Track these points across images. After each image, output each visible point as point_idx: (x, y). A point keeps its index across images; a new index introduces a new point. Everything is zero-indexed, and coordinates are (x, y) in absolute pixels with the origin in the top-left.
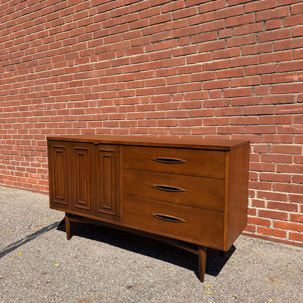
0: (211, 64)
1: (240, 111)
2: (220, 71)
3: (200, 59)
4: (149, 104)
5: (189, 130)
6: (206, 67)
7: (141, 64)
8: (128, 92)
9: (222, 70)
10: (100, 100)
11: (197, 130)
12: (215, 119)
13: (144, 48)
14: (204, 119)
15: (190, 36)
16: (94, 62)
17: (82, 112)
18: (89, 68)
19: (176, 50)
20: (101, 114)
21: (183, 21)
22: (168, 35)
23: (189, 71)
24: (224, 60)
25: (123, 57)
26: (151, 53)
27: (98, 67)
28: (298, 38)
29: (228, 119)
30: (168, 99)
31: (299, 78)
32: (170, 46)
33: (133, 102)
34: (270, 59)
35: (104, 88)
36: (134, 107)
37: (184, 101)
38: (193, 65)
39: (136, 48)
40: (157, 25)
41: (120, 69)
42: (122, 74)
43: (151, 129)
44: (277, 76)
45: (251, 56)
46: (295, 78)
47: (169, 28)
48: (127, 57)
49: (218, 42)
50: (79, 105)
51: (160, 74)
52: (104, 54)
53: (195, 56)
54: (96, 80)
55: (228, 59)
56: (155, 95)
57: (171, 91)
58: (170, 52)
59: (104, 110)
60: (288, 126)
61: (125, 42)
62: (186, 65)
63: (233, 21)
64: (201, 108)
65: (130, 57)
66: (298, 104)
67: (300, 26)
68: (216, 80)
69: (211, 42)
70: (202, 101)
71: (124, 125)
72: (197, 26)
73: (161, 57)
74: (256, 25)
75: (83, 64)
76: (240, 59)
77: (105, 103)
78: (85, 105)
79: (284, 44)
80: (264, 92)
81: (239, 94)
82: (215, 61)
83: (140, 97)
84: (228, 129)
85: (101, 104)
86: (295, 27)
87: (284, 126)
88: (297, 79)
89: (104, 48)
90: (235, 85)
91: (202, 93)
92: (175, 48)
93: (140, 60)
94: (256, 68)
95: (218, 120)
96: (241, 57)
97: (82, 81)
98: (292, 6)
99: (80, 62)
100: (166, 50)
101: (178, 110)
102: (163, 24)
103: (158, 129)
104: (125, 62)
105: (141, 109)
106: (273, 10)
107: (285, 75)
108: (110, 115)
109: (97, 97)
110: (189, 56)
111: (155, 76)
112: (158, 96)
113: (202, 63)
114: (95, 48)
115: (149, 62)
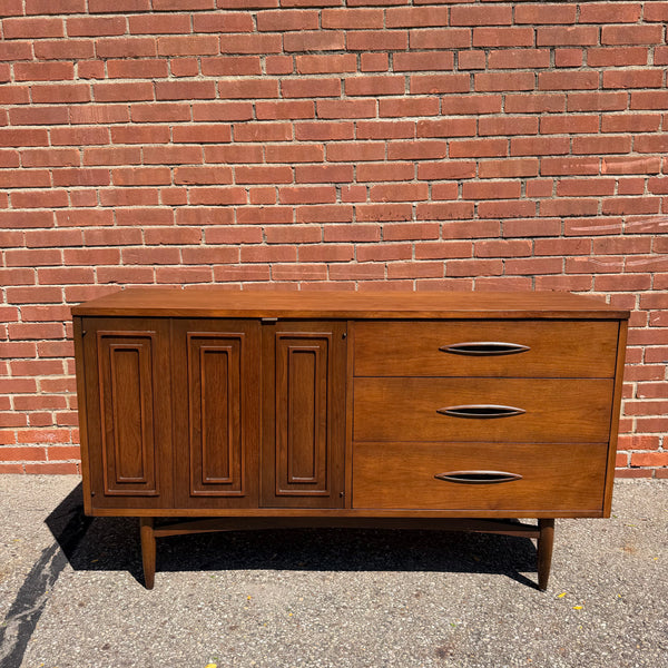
0: (437, 123)
1: (495, 229)
2: (457, 140)
3: (412, 108)
4: (276, 206)
5: (380, 269)
6: (426, 130)
7: (253, 102)
8: (211, 172)
9: (462, 140)
10: (111, 187)
11: (400, 268)
12: (442, 245)
13: (263, 63)
14: (417, 246)
15: (390, 52)
16: (93, 82)
17: (45, 221)
18: (71, 96)
19: (353, 80)
20: (115, 228)
21: (371, 13)
22: (332, 40)
23: (385, 133)
24: (465, 117)
25: (196, 79)
26: (283, 78)
27: (103, 95)
28: (611, 92)
29: (469, 245)
30: (327, 197)
31: (608, 169)
32: (337, 67)
33: (225, 200)
34: (560, 127)
35: (130, 157)
36: (229, 213)
37: (369, 203)
38: (395, 120)
39: (236, 60)
40: (302, 11)
41: (186, 108)
42: (192, 124)
43: (278, 268)
44: (570, 162)
45: (524, 116)
46: (602, 168)
47: (335, 24)
48: (210, 79)
49: (456, 78)
50: (34, 201)
51: (307, 134)
52: (129, 60)
53: (400, 100)
54: (97, 131)
55: (476, 117)
56: (291, 186)
57: (337, 179)
58: (336, 84)
59: (124, 218)
60: (584, 259)
61: (203, 39)
62: (378, 120)
63: (488, 36)
64: (412, 219)
65: (217, 79)
66: (603, 217)
67: (613, 69)
68: (447, 161)
69: (439, 73)
70: (414, 204)
71: (193, 258)
72: (406, 31)
73: (312, 91)
74: (536, 55)
75: (51, 83)
76: (502, 120)
77: (130, 199)
78: (58, 201)
79: (585, 99)
80: (543, 191)
81: (495, 192)
82: (447, 117)
83: (247, 187)
84: (469, 266)
85: (115, 199)
86: (608, 69)
87: (578, 259)
88: (604, 170)
89: (129, 44)
90: (488, 176)
91: (414, 186)
92: (350, 76)
93: (248, 91)
94: (532, 143)
95: (448, 247)
96: (503, 116)
97: (44, 131)
98: (604, 26)
99: (36, 73)
100: (326, 77)
101: (353, 224)
102: (319, 11)
103: (301, 268)
104: (204, 91)
105: (253, 217)
106: (569, 29)
107: (584, 161)
108: (148, 231)
109: (102, 179)
110: (385, 98)
111: (293, 136)
112: (300, 189)
113: (416, 120)
114: (94, 40)
115: (277, 101)
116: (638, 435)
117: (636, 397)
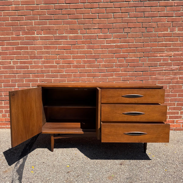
1: (133, 69)
2: (124, 49)
3: (114, 42)
4: (82, 64)
5: (106, 79)
6: (117, 46)
7: (77, 40)
8: (67, 56)
9: (125, 49)
10: (43, 60)
11: (111, 79)
12: (121, 73)
13: (79, 31)
14: (115, 73)
15: (108, 29)
16: (39, 35)
17: (27, 67)
18: (34, 39)
19: (100, 35)
20: (44, 69)
21: (104, 20)
22: (95, 26)
23: (107, 47)
24: (126, 44)
25: (63, 35)
26: (84, 35)
27: (42, 38)
28: (160, 38)
29: (127, 73)
30: (94, 62)
31: (160, 55)
32: (96, 32)
33: (69, 63)
34: (148, 46)
35: (48, 53)
36: (71, 66)
37: (103, 63)
38: (110, 44)
39: (73, 31)
40: (88, 19)
41: (61, 41)
42: (62, 45)
43: (82, 79)
44: (151, 54)
45: (140, 43)
46: (159, 55)
47: (96, 22)
48: (67, 35)
49: (124, 34)
50: (24, 63)
51: (89, 47)
52: (48, 30)
53: (111, 40)
54: (40, 47)
55: (129, 44)
56: (85, 59)
57: (96, 58)
58: (96, 36)
59: (46, 67)
60: (155, 77)
61: (65, 26)
62: (106, 44)
63: (131, 25)
64: (113, 67)
65: (68, 35)
66: (159, 67)
67: (161, 32)
68: (122, 54)
69: (120, 34)
70: (114, 63)
71: (62, 76)
72: (112, 24)
73: (90, 38)
74: (142, 29)
75: (30, 36)
76: (134, 44)
77: (47, 62)
78: (30, 63)
79: (154, 39)
80: (145, 60)
81: (133, 61)
82: (121, 44)
83: (75, 60)
84: (127, 78)
85: (44, 62)
86: (159, 32)
87: (153, 77)
88: (159, 56)
89: (48, 27)
90: (131, 57)
91: (114, 60)
92: (99, 34)
93: (75, 38)
94: (142, 49)
95: (122, 74)
96: (135, 43)
97: (28, 47)
98: (158, 23)
99: (26, 33)
100: (94, 34)
101: (100, 68)
102: (92, 19)
103: (87, 79)
104: (65, 38)
105: (76, 67)
106: (150, 23)
107: (154, 54)
108: (51, 70)
109: (41, 58)
110: (107, 39)
111: (86, 48)
112: (87, 60)
113: (114, 44)
114: (40, 26)
115: (82, 40)
116: (169, 120)
117: (169, 110)
